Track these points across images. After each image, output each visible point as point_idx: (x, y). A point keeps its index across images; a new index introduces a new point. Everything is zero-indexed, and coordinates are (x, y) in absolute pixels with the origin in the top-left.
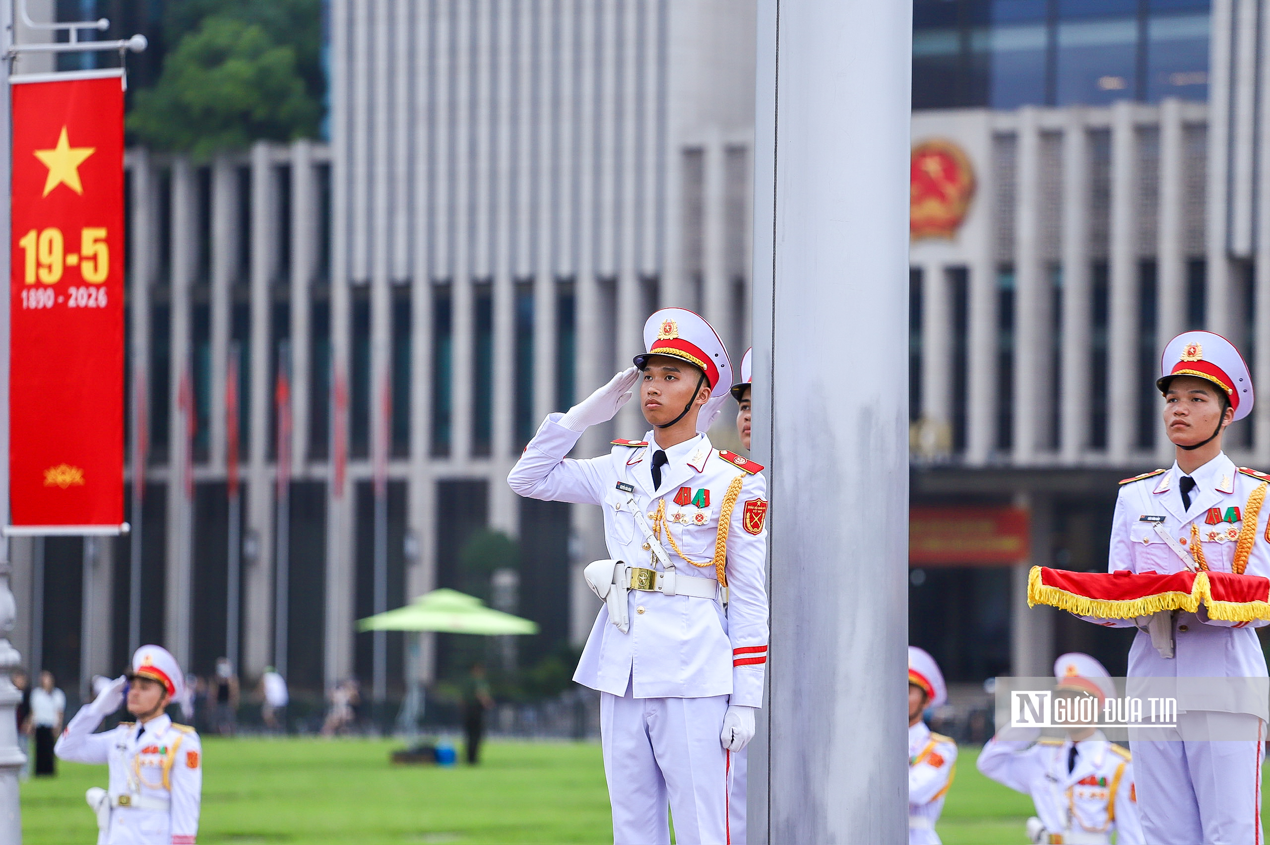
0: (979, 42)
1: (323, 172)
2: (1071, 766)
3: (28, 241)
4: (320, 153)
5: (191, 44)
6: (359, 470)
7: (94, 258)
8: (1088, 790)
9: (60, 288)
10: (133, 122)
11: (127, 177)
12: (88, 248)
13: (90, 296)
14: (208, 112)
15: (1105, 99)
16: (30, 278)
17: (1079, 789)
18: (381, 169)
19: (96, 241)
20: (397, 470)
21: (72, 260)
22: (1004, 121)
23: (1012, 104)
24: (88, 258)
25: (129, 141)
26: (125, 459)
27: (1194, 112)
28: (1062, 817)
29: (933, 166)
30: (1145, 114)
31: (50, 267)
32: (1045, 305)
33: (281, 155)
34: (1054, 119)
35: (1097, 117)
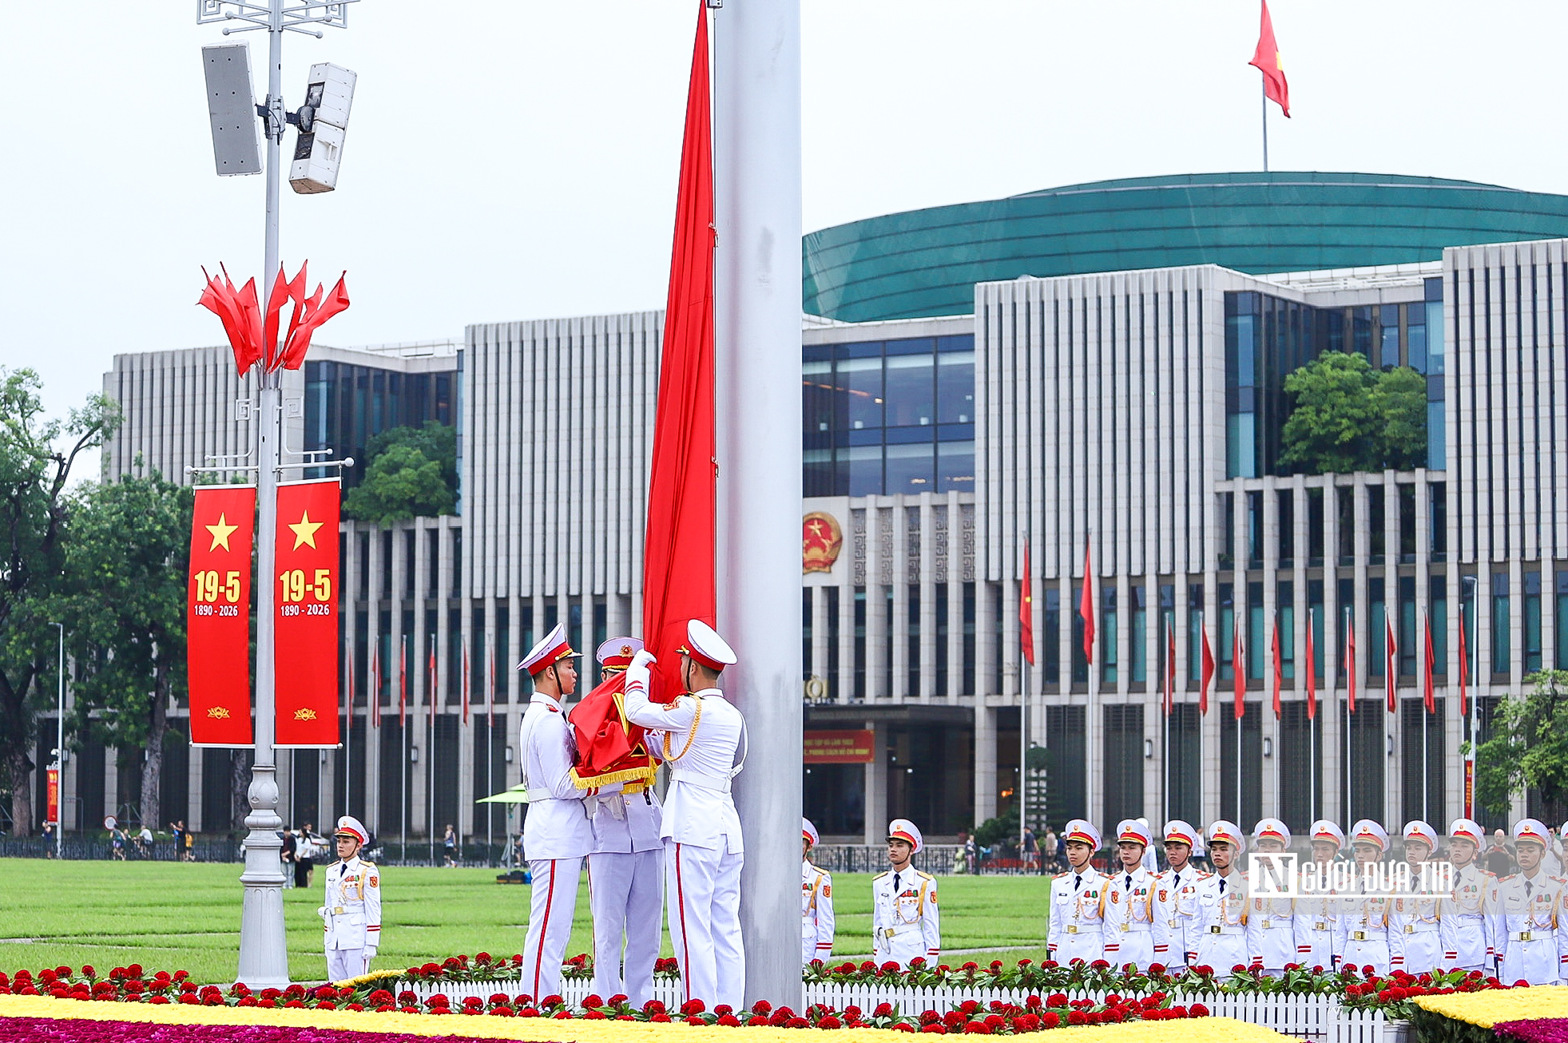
0: (841, 457)
1: (457, 532)
2: (897, 887)
3: (285, 577)
4: (455, 522)
5: (382, 459)
6: (478, 709)
7: (322, 586)
8: (907, 899)
9: (302, 605)
10: (346, 505)
11: (343, 536)
12: (318, 581)
13: (319, 608)
14: (390, 499)
15: (916, 490)
16: (286, 599)
17: (901, 899)
18: (490, 531)
19: (323, 576)
20: (500, 709)
21: (310, 588)
22: (857, 503)
23: (861, 494)
24: (318, 587)
25: (344, 517)
26: (342, 705)
27: (965, 498)
28: (892, 917)
29: (816, 528)
30: (938, 499)
31: (297, 592)
32: (884, 611)
33: (432, 523)
34: (885, 501)
35: (911, 501)
